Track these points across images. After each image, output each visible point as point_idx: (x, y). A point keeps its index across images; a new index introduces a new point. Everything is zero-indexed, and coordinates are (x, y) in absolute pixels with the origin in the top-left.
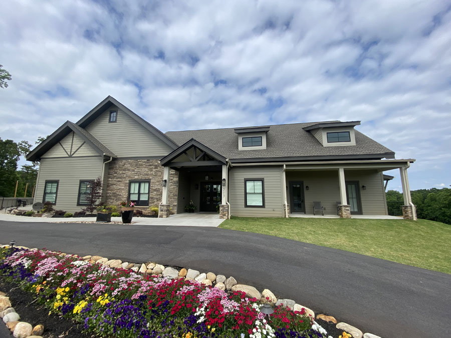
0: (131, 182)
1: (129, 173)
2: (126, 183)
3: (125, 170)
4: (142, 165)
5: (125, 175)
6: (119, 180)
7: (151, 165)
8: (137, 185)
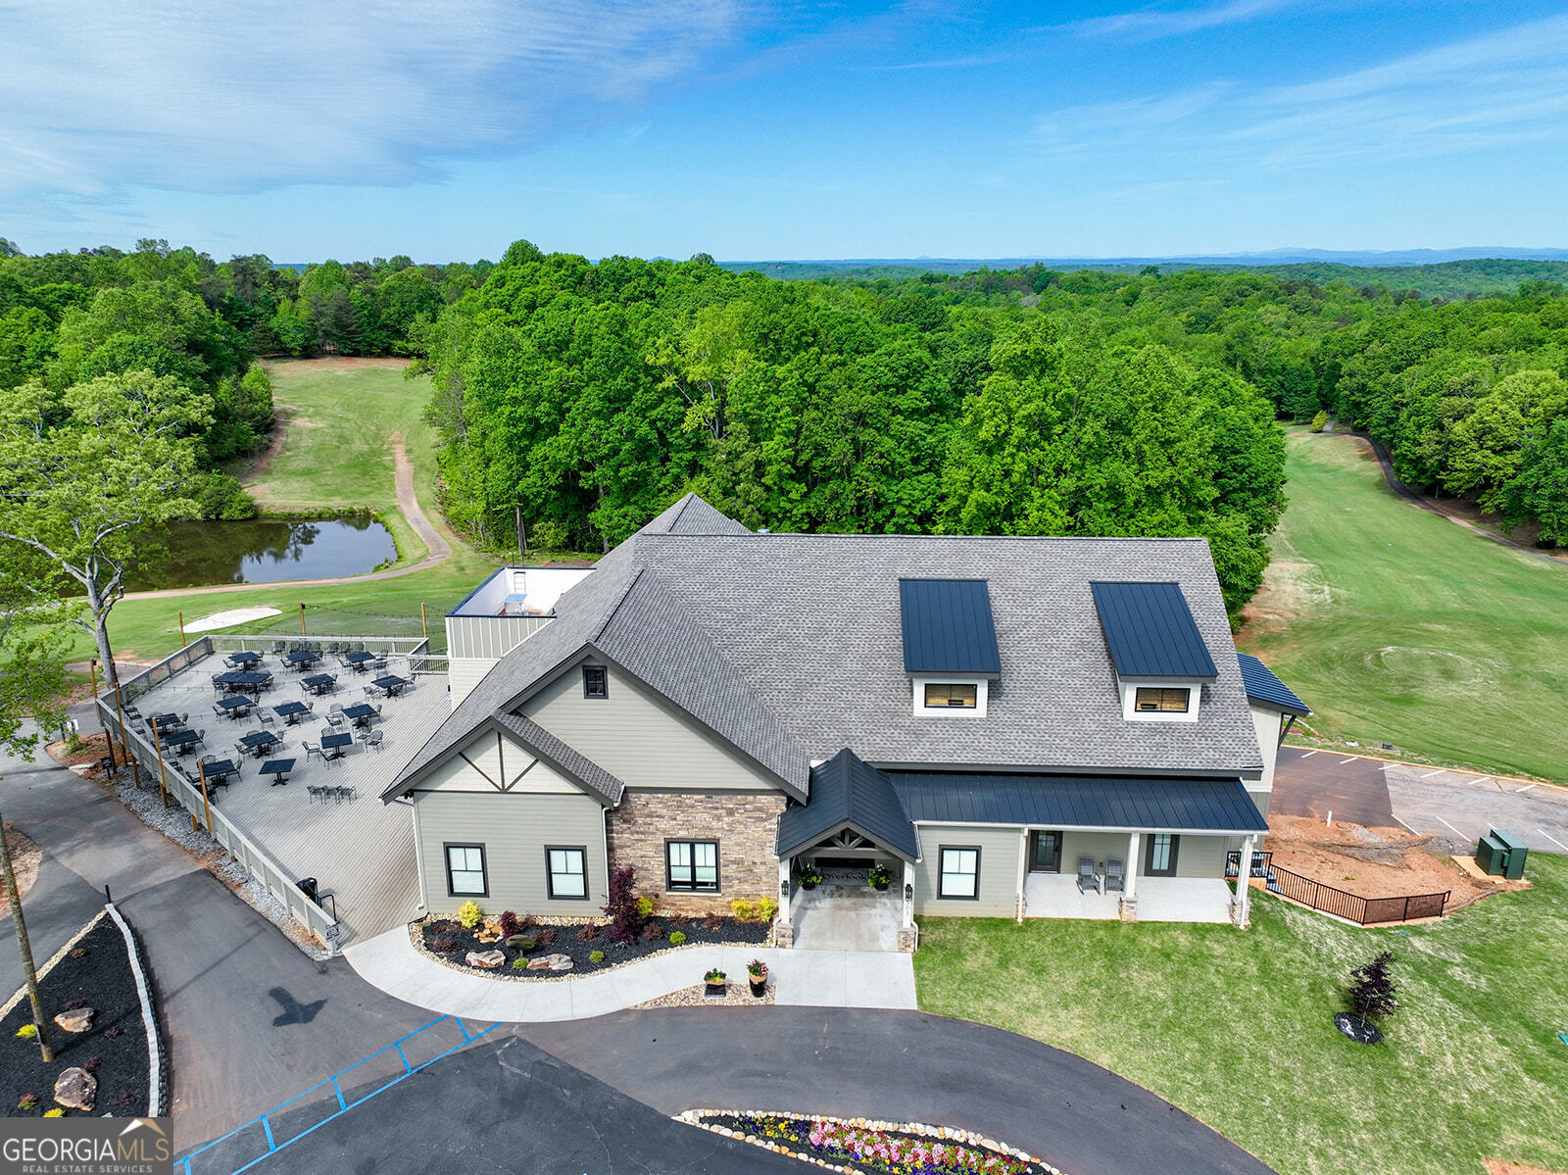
0: (668, 843)
1: (662, 824)
2: (658, 846)
3: (650, 816)
4: (692, 807)
5: (652, 828)
6: (636, 837)
7: (717, 808)
8: (686, 848)
